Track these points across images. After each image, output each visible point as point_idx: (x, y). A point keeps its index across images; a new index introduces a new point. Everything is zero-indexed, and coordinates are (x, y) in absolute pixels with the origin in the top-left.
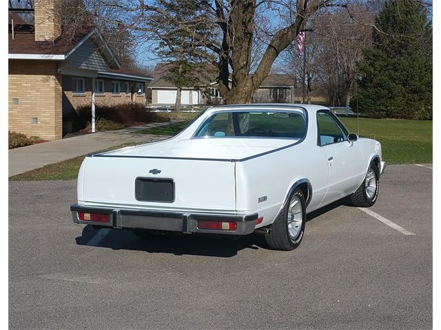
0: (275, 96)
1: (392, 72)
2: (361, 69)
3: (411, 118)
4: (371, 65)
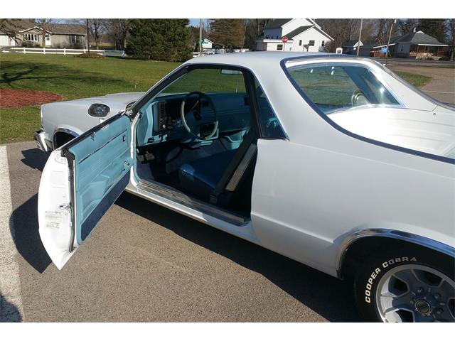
0: (73, 41)
3: (168, 61)
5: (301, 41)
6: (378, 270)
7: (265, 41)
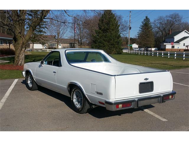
0: (71, 46)
1: (104, 38)
3: (111, 54)
4: (98, 35)
5: (184, 44)
6: (72, 92)
7: (164, 44)
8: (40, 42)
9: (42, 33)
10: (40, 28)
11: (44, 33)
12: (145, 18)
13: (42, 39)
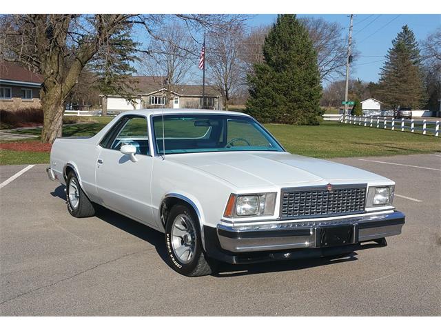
0: (205, 104)
1: (276, 84)
2: (252, 82)
3: (292, 124)
8: (122, 94)
9: (127, 73)
10: (124, 59)
11: (131, 72)
12: (402, 31)
13: (128, 87)
